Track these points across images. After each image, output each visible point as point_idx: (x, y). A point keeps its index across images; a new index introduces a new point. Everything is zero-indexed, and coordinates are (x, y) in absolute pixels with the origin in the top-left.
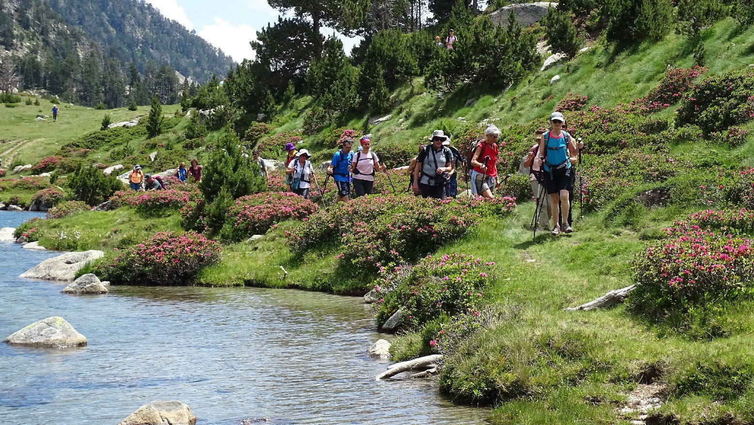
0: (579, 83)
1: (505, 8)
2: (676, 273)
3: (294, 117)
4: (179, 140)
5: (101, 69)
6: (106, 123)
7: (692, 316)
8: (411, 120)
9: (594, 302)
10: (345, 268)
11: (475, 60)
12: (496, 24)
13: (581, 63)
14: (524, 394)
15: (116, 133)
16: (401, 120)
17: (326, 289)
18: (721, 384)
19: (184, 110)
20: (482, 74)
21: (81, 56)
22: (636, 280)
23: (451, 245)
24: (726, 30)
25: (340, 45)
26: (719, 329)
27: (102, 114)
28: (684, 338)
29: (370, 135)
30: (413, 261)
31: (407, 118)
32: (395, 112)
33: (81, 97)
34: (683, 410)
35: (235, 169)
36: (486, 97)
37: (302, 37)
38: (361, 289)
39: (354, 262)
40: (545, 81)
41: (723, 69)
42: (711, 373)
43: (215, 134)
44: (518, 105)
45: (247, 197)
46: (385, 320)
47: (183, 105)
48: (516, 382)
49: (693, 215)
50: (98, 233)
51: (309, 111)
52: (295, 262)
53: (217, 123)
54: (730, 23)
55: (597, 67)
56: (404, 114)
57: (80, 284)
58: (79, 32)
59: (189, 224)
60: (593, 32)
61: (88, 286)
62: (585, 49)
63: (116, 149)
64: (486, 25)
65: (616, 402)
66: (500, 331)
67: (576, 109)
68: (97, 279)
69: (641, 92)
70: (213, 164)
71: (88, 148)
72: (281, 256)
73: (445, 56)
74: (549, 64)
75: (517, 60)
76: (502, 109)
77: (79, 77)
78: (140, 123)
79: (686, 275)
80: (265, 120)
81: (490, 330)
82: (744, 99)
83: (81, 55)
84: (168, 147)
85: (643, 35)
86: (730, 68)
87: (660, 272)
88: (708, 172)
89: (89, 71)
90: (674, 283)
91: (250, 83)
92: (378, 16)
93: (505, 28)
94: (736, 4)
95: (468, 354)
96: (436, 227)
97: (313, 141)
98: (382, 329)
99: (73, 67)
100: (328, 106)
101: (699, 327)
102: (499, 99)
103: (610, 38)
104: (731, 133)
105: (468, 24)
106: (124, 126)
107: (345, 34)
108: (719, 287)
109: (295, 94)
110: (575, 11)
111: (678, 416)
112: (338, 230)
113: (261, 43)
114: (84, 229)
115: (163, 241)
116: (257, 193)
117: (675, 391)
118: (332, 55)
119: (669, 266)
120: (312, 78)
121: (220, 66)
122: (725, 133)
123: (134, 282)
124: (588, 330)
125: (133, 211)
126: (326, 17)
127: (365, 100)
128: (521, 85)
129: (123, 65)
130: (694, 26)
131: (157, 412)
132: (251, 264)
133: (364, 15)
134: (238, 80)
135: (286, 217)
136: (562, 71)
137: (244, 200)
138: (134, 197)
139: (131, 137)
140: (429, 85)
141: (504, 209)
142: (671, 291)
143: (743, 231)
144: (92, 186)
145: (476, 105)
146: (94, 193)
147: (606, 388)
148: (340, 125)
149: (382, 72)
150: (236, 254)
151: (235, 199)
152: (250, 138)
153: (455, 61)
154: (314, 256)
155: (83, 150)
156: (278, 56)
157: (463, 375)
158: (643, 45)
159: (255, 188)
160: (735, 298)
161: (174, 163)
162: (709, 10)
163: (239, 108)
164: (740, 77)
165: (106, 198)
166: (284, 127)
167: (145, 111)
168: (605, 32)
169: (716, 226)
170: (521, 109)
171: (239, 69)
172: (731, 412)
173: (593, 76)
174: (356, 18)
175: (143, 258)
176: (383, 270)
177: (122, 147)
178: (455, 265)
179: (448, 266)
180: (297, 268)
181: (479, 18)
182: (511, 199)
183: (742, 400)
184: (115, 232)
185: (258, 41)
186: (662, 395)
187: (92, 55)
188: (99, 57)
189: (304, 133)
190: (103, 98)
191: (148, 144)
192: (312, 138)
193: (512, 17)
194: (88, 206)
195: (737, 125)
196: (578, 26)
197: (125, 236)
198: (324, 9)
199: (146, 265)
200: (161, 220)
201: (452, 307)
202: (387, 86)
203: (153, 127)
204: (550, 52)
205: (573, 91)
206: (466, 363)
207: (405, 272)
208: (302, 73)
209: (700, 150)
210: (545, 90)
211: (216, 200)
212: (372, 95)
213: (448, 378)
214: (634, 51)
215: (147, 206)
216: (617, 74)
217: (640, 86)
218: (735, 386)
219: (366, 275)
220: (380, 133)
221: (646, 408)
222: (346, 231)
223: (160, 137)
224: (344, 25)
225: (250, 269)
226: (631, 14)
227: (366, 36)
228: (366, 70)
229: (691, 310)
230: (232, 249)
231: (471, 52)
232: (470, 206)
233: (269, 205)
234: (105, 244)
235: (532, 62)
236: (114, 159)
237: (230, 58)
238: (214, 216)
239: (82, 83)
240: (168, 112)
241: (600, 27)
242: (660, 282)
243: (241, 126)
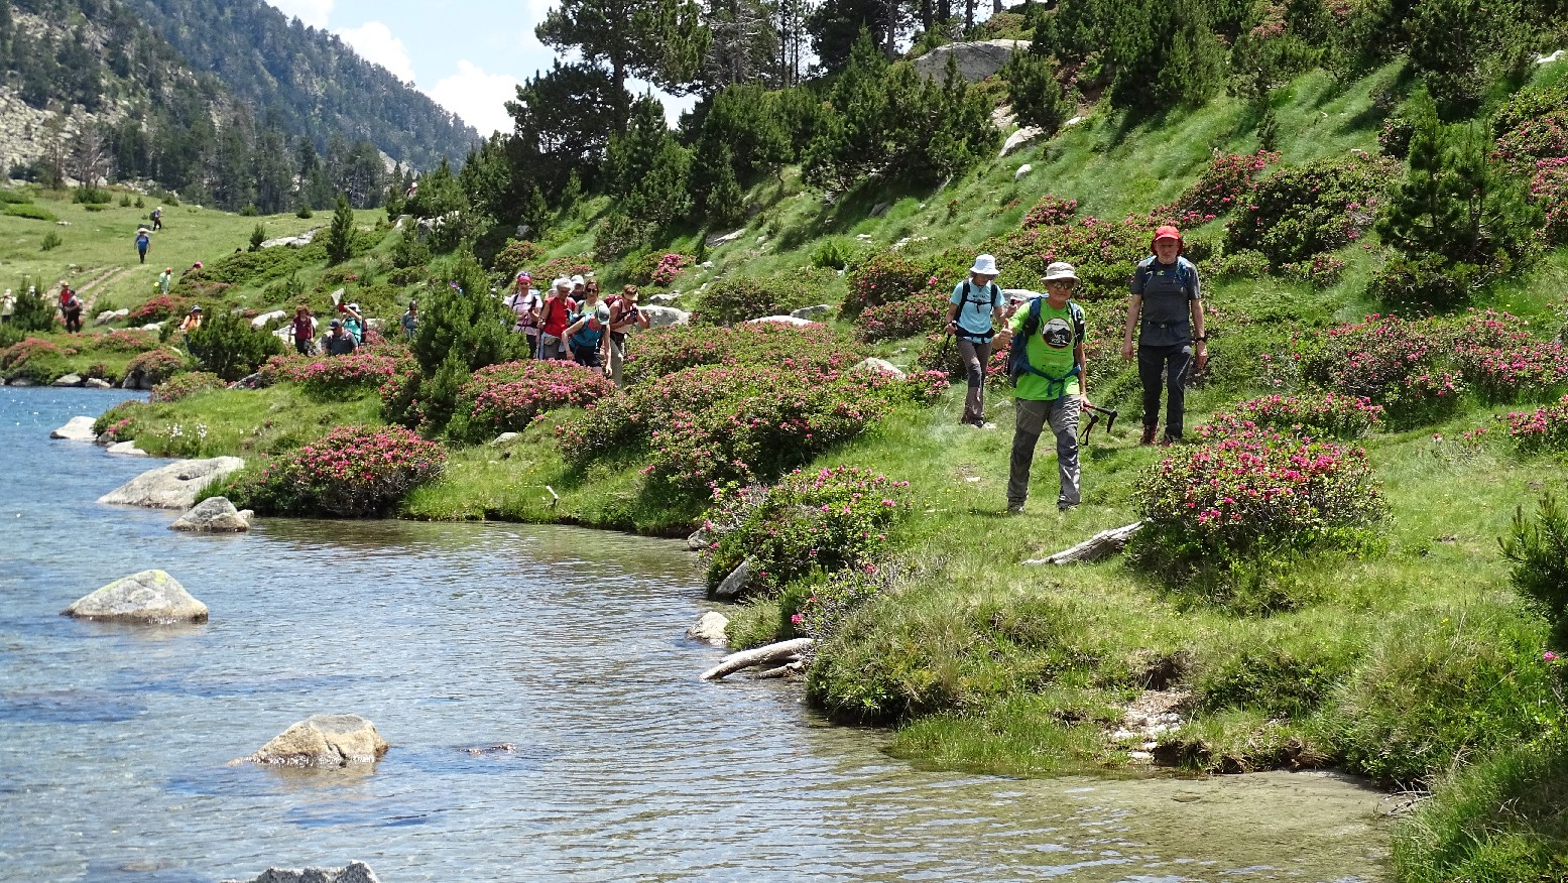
0: (1062, 178)
1: (942, 49)
2: (1211, 501)
3: (578, 231)
4: (381, 270)
5: (251, 147)
6: (257, 239)
7: (1237, 575)
8: (778, 239)
9: (1074, 549)
10: (657, 491)
11: (888, 138)
12: (923, 76)
13: (1067, 144)
14: (949, 706)
15: (275, 256)
16: (761, 239)
17: (624, 526)
18: (1282, 690)
19: (391, 219)
20: (900, 160)
21: (217, 124)
22: (1143, 514)
23: (838, 452)
24: (1313, 90)
25: (658, 110)
26: (1281, 597)
27: (250, 224)
28: (1222, 612)
29: (707, 264)
30: (772, 478)
31: (771, 235)
32: (751, 224)
33: (216, 195)
34: (1217, 734)
35: (473, 320)
36: (907, 200)
37: (594, 96)
38: (684, 526)
39: (671, 479)
40: (1006, 175)
41: (1306, 156)
42: (1265, 673)
43: (444, 259)
44: (961, 216)
45: (492, 368)
46: (721, 579)
47: (390, 210)
48: (935, 686)
49: (1248, 403)
50: (236, 428)
51: (604, 222)
52: (572, 479)
53: (447, 241)
54: (1318, 78)
55: (1094, 150)
56: (766, 228)
57: (202, 514)
58: (214, 83)
59: (393, 414)
60: (1090, 91)
61: (215, 517)
62: (1074, 121)
63: (275, 283)
64: (906, 78)
65: (1106, 720)
66: (911, 599)
67: (1058, 222)
68: (231, 506)
69: (1168, 195)
70: (436, 310)
71: (226, 281)
72: (547, 467)
73: (836, 130)
74: (1013, 145)
75: (959, 138)
76: (933, 221)
77: (213, 159)
78: (316, 240)
79: (1227, 504)
80: (530, 236)
81: (895, 597)
82: (1340, 207)
83: (216, 121)
84: (363, 281)
85: (1172, 97)
86: (1319, 154)
87: (1183, 501)
88: (1275, 330)
89: (231, 151)
90: (1206, 520)
91: (505, 173)
92: (726, 61)
93: (939, 83)
94: (1329, 47)
95: (856, 637)
96: (814, 421)
97: (610, 273)
98: (715, 594)
99: (205, 143)
100: (637, 214)
101: (1247, 594)
102: (928, 205)
103: (1118, 101)
104: (1316, 265)
105: (879, 76)
106: (288, 244)
107: (669, 91)
108: (1284, 527)
109: (581, 192)
110: (1059, 56)
111: (1209, 745)
112: (647, 425)
113: (524, 104)
114: (213, 421)
115: (344, 441)
116: (511, 361)
117: (1204, 702)
118: (646, 128)
119: (1198, 490)
120: (610, 165)
121: (456, 144)
122: (1308, 265)
123: (294, 512)
124: (1059, 599)
125: (298, 390)
126: (635, 62)
127: (701, 203)
128: (966, 180)
129: (289, 140)
130: (1258, 82)
131: (320, 735)
132: (498, 482)
133: (701, 58)
134: (484, 168)
135: (559, 402)
136: (1035, 157)
137: (488, 374)
138: (302, 366)
139: (299, 263)
140: (809, 178)
141: (929, 392)
142: (1201, 532)
143: (1330, 432)
144: (230, 346)
145: (889, 214)
146: (234, 360)
147: (1090, 698)
148: (655, 248)
149: (729, 156)
150: (471, 464)
151: (472, 371)
152: (503, 267)
153: (853, 138)
154: (604, 469)
155: (217, 285)
156: (553, 127)
157: (847, 674)
158: (1174, 114)
159: (507, 353)
160: (1309, 545)
161: (372, 309)
162: (1284, 56)
163: (486, 215)
164: (1334, 171)
165: (254, 368)
166: (561, 249)
167: (324, 219)
168: (1109, 91)
169: (1284, 422)
170: (966, 221)
171: (487, 149)
172: (1298, 737)
173: (1088, 166)
174: (687, 63)
175: (311, 470)
176: (718, 493)
177: (283, 281)
178: (842, 486)
179: (828, 489)
180: (576, 489)
181: (898, 65)
182: (940, 374)
183: (1318, 717)
184: (268, 426)
185: (518, 102)
186: (1183, 708)
187: (236, 123)
188: (249, 126)
189: (595, 259)
190: (255, 196)
191: (329, 276)
192: (609, 268)
193: (951, 64)
194: (222, 381)
195: (1324, 250)
196: (1065, 81)
197: (284, 433)
198: (631, 47)
199: (316, 483)
200: (346, 405)
201: (832, 559)
202: (738, 180)
203: (338, 247)
204: (1016, 124)
205: (1053, 192)
206: (852, 652)
207: (755, 497)
208: (595, 156)
209: (1265, 294)
210: (1006, 189)
211: (440, 373)
212: (711, 196)
213: (822, 678)
214: (1158, 125)
215: (322, 381)
216: (1128, 163)
217: (1167, 183)
218: (1306, 694)
219: (692, 504)
220: (725, 260)
221: (1156, 730)
222: (659, 427)
223: (350, 264)
224: (666, 76)
225: (495, 491)
226: (1152, 62)
227: (704, 95)
228: (702, 153)
229: (1234, 565)
230: (465, 457)
231: (881, 125)
232: (870, 385)
233: (531, 382)
234: (249, 447)
235: (985, 142)
236: (270, 301)
237: (474, 130)
238: (436, 400)
239: (219, 170)
240: (365, 221)
241: (1103, 81)
242: (1184, 517)
243: (488, 249)
